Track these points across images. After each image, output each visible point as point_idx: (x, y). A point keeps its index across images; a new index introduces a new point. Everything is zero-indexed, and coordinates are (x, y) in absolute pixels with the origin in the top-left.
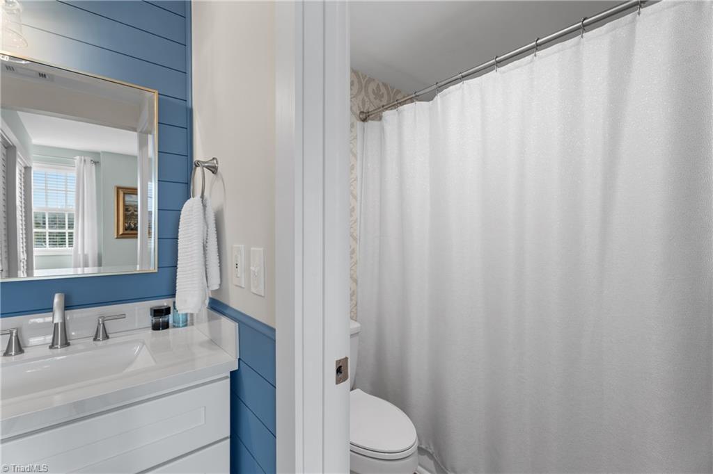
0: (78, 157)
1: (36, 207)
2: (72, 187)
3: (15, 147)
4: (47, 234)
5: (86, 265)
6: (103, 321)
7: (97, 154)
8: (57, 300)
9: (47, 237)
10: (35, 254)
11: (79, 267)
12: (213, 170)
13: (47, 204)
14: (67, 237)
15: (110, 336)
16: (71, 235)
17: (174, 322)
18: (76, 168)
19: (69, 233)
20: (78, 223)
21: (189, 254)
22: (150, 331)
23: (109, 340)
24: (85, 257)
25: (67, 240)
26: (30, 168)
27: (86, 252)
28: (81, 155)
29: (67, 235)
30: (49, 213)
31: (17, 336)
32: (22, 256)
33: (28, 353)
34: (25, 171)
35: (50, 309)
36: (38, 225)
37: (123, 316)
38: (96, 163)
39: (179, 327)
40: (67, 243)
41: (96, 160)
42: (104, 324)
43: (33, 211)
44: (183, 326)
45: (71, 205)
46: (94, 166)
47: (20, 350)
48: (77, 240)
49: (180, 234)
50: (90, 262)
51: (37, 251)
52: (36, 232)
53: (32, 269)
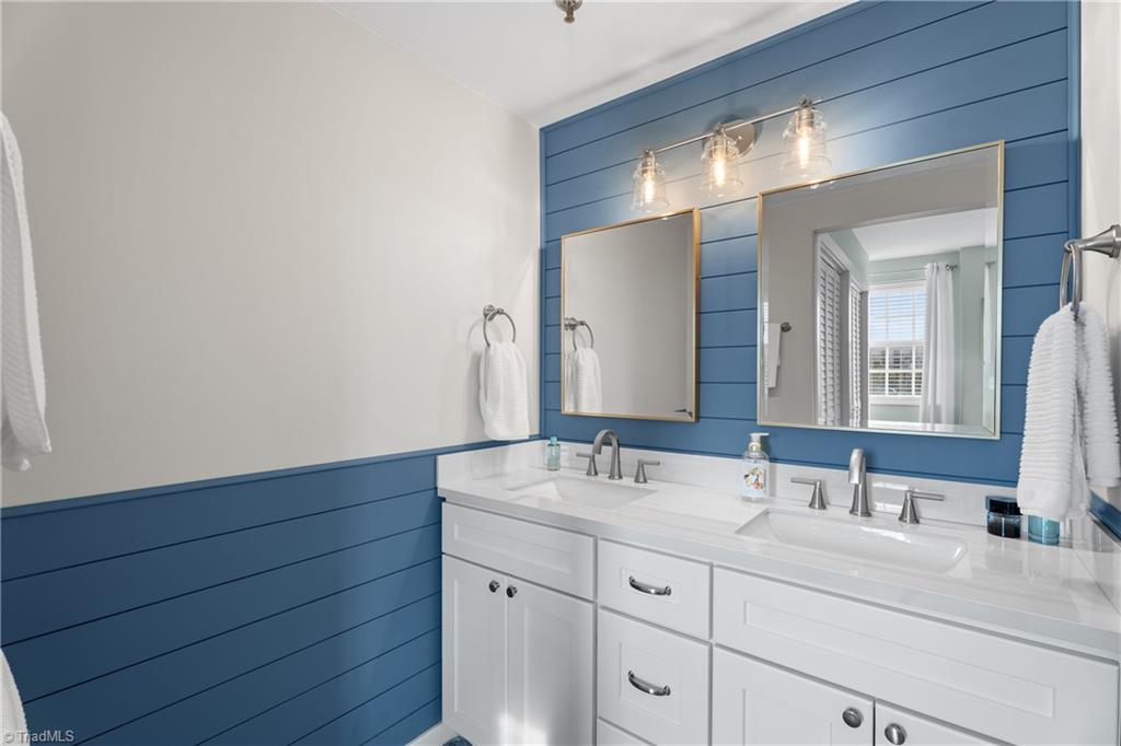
0: (928, 266)
1: (872, 342)
2: (921, 308)
3: (848, 271)
4: (887, 377)
5: (937, 420)
6: (912, 497)
7: (955, 253)
8: (855, 456)
9: (887, 380)
10: (870, 402)
11: (929, 422)
12: (1110, 250)
13: (887, 337)
14: (913, 380)
15: (921, 520)
16: (919, 377)
17: (1030, 531)
18: (925, 282)
19: (917, 374)
20: (928, 361)
21: (1045, 412)
22: (985, 533)
23: (920, 526)
24: (937, 409)
25: (913, 384)
26: (867, 293)
27: (938, 402)
28: (932, 261)
29: (914, 377)
30: (890, 349)
31: (820, 489)
32: (856, 404)
33: (830, 511)
34: (861, 298)
35: (846, 467)
36: (877, 365)
37: (941, 498)
38: (953, 268)
39: (1040, 542)
40: (913, 388)
41: (953, 264)
42: (912, 502)
43: (869, 347)
44: (1048, 544)
45: (920, 335)
46: (950, 273)
47: (823, 506)
48: (928, 383)
49: (1030, 377)
50: (944, 416)
51: (872, 399)
52: (874, 374)
53: (867, 419)
